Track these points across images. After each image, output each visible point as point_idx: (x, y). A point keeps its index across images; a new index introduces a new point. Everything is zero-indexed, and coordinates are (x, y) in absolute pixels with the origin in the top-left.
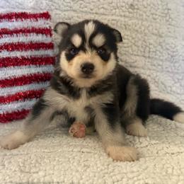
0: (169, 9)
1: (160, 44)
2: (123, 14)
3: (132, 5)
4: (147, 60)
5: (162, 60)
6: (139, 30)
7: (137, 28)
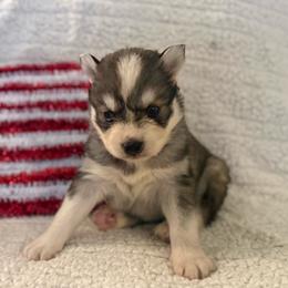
0: (267, 50)
1: (258, 98)
4: (240, 121)
5: (262, 122)
6: (225, 79)
7: (221, 75)
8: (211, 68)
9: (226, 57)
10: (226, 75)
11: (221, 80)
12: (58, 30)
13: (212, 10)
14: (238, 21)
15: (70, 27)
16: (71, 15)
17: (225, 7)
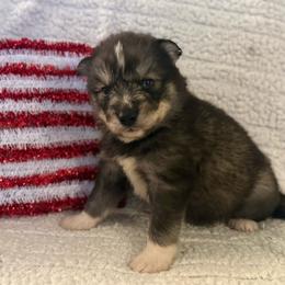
2: (237, 62)
3: (251, 49)
7: (258, 83)
8: (248, 75)
12: (87, 26)
14: (277, 26)
15: (100, 23)
16: (102, 11)
17: (264, 11)
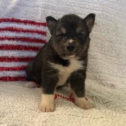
0: (117, 27)
1: (111, 47)
4: (103, 55)
5: (112, 56)
6: (99, 38)
7: (98, 36)
9: (100, 29)
10: (100, 36)
11: (98, 38)
12: (34, 14)
13: (96, 10)
14: (106, 15)
15: (39, 13)
16: (40, 9)
17: (102, 9)
